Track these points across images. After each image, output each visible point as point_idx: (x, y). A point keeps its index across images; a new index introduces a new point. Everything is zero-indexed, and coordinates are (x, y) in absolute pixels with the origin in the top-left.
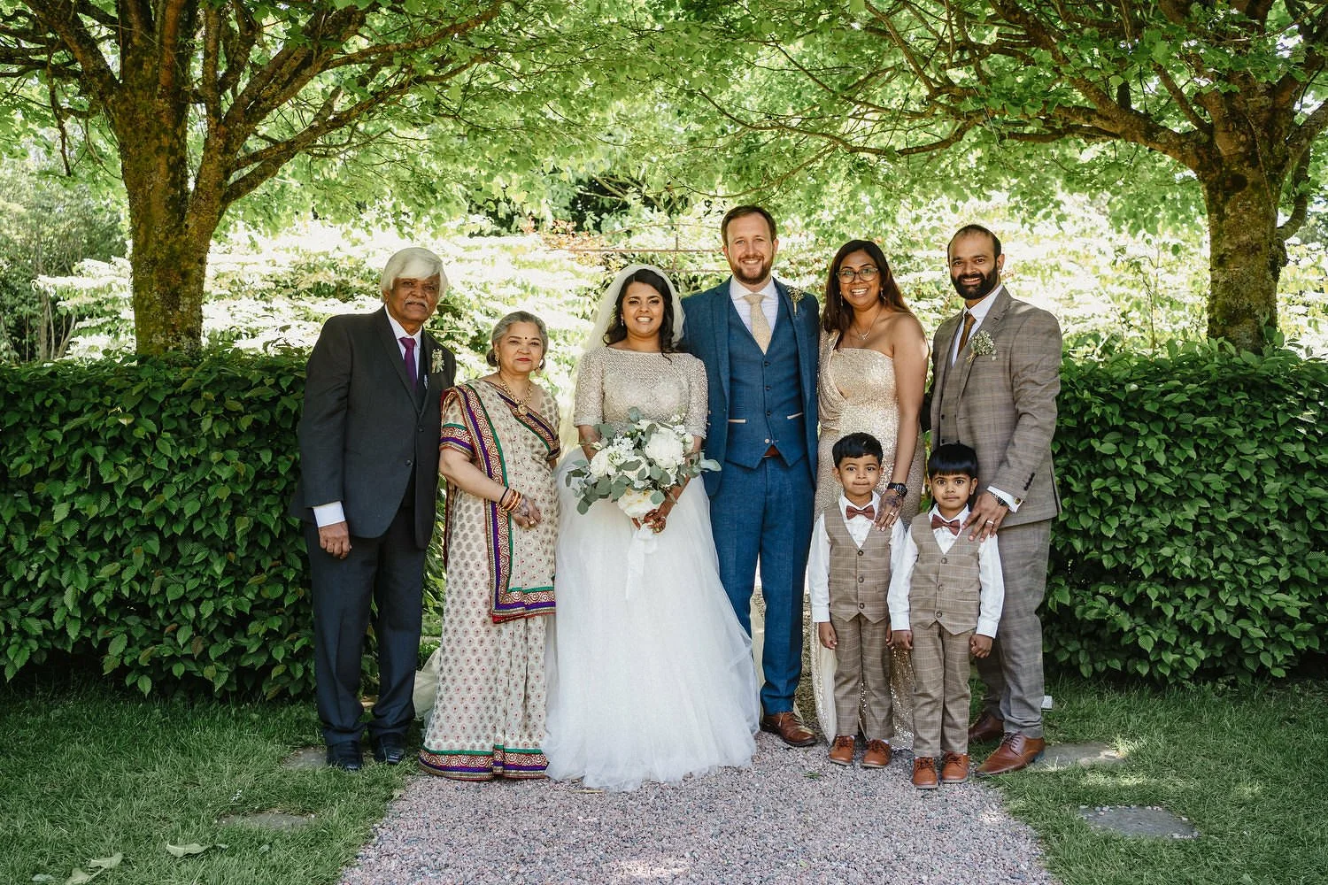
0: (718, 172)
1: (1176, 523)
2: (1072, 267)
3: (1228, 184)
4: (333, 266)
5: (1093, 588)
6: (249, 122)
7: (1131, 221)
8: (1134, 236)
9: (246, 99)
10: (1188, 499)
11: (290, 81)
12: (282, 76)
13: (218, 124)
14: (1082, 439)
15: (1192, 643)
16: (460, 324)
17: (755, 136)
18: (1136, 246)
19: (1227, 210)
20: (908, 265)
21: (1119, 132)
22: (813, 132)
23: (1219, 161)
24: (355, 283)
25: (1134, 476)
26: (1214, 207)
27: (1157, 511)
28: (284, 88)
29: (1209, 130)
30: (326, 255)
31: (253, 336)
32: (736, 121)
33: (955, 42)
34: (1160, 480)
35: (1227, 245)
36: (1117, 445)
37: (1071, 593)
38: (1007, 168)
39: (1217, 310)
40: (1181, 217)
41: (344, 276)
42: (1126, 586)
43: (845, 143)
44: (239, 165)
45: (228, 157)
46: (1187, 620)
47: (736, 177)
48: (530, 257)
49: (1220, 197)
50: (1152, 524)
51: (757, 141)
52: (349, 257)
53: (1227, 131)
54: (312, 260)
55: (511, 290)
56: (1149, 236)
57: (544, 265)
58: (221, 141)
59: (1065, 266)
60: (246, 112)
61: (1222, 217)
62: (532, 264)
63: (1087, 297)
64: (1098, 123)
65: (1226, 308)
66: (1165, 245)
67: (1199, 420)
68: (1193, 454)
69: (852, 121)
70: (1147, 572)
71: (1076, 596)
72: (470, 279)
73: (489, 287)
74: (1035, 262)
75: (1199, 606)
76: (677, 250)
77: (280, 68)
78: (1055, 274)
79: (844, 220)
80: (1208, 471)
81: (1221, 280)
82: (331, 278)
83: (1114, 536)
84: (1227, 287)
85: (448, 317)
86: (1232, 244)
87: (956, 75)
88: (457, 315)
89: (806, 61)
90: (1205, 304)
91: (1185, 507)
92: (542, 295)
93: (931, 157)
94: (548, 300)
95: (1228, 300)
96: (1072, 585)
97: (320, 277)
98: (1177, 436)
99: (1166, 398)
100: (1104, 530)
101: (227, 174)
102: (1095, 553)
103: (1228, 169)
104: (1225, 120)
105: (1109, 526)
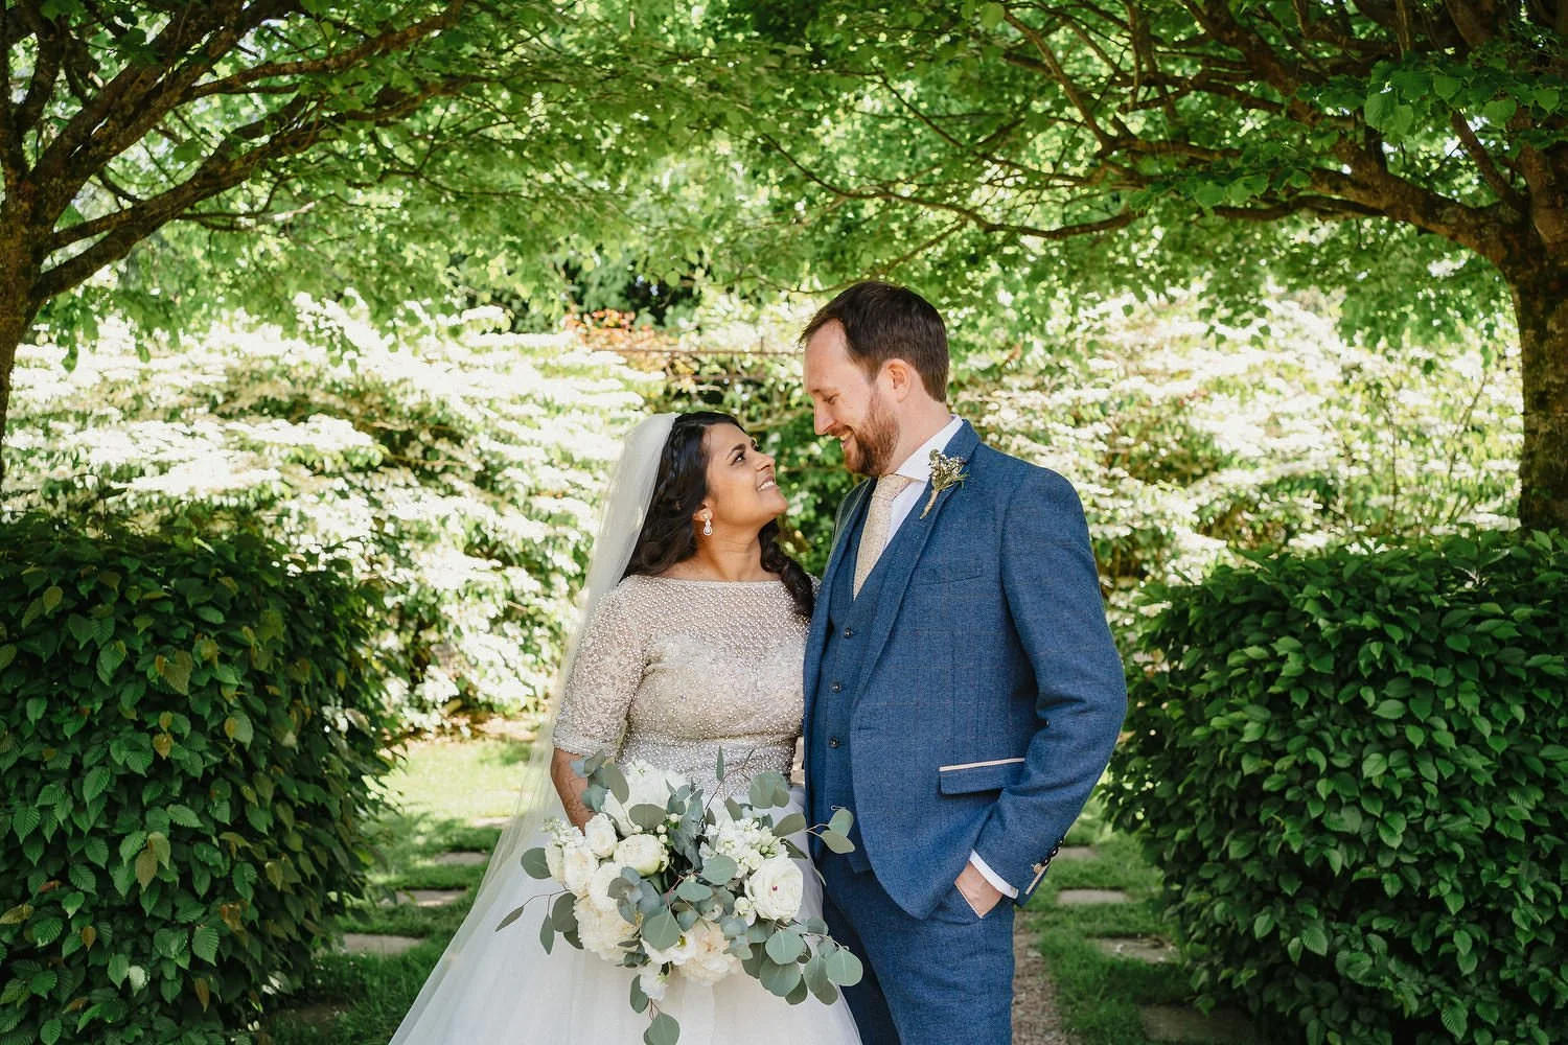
0: (803, 259)
1: (1499, 827)
2: (1280, 384)
3: (1553, 285)
4: (284, 374)
5: (1362, 920)
6: (72, 177)
7: (1368, 330)
8: (1373, 348)
9: (67, 141)
10: (1513, 784)
11: (134, 117)
12: (123, 107)
13: (19, 180)
14: (1343, 684)
15: (1524, 1017)
16: (457, 453)
17: (855, 209)
18: (1373, 363)
19: (1551, 325)
20: (1063, 379)
21: (1382, 206)
22: (932, 203)
23: (1540, 250)
24: (317, 397)
25: (1433, 749)
26: (1530, 320)
27: (1467, 804)
28: (126, 126)
29: (1523, 203)
30: (275, 359)
31: (162, 472)
32: (830, 188)
33: (1141, 73)
34: (1477, 761)
35: (1552, 378)
36: (1405, 700)
37: (1327, 928)
38: (1201, 254)
39: (1535, 475)
40: (1436, 322)
41: (301, 390)
42: (1415, 919)
43: (977, 218)
44: (60, 241)
45: (39, 229)
46: (1519, 980)
47: (828, 266)
48: (566, 360)
49: (1540, 306)
50: (1461, 825)
51: (857, 215)
52: (305, 363)
53: (1553, 206)
54: (255, 365)
55: (530, 408)
56: (1392, 352)
57: (582, 371)
58: (26, 205)
59: (1273, 382)
60: (68, 162)
61: (1542, 334)
62: (567, 371)
63: (1298, 423)
64: (1351, 194)
65: (1549, 472)
66: (1414, 361)
67: (1535, 660)
68: (1520, 713)
69: (986, 188)
70: (1454, 905)
71: (1336, 934)
72: (473, 392)
73: (497, 404)
74: (1233, 377)
75: (1536, 957)
76: (762, 353)
77: (121, 97)
78: (1259, 393)
79: (974, 326)
80: (1547, 742)
81: (1542, 430)
82: (282, 391)
83: (1401, 846)
84: (1551, 441)
85: (443, 445)
86: (1560, 376)
87: (1136, 124)
88: (456, 439)
89: (923, 106)
90: (1516, 466)
91: (1514, 797)
92: (576, 413)
93: (1097, 241)
94: (586, 419)
95: (1555, 461)
96: (1329, 915)
97: (267, 390)
98: (1496, 685)
99: (1481, 627)
100: (1384, 837)
101: (38, 258)
102: (1368, 871)
103: (1553, 263)
104: (1551, 189)
105: (1391, 831)
